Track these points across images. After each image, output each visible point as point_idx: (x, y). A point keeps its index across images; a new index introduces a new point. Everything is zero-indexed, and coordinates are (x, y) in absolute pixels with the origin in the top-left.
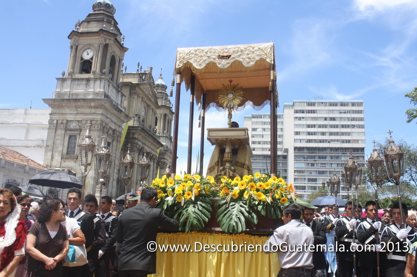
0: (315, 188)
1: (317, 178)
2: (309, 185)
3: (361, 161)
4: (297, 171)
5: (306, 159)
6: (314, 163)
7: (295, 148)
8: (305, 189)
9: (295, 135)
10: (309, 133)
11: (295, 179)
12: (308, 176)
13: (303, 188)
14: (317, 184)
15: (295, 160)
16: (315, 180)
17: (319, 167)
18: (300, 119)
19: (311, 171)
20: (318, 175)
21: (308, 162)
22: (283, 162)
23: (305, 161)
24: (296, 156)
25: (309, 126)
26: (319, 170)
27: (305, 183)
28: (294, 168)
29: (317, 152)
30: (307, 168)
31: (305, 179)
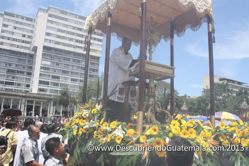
0: (57, 85)
1: (60, 76)
2: (53, 81)
3: (96, 67)
4: (44, 67)
5: (52, 59)
6: (59, 63)
7: (45, 48)
8: (48, 85)
9: (46, 35)
10: (59, 37)
11: (40, 75)
12: (52, 73)
13: (47, 83)
14: (59, 81)
15: (42, 58)
16: (58, 78)
17: (63, 67)
18: (52, 22)
19: (56, 69)
20: (61, 73)
21: (54, 61)
22: (29, 59)
23: (51, 59)
24: (44, 55)
25: (59, 30)
26: (63, 69)
27: (49, 79)
28: (41, 64)
29: (63, 54)
30: (53, 66)
31: (50, 75)
